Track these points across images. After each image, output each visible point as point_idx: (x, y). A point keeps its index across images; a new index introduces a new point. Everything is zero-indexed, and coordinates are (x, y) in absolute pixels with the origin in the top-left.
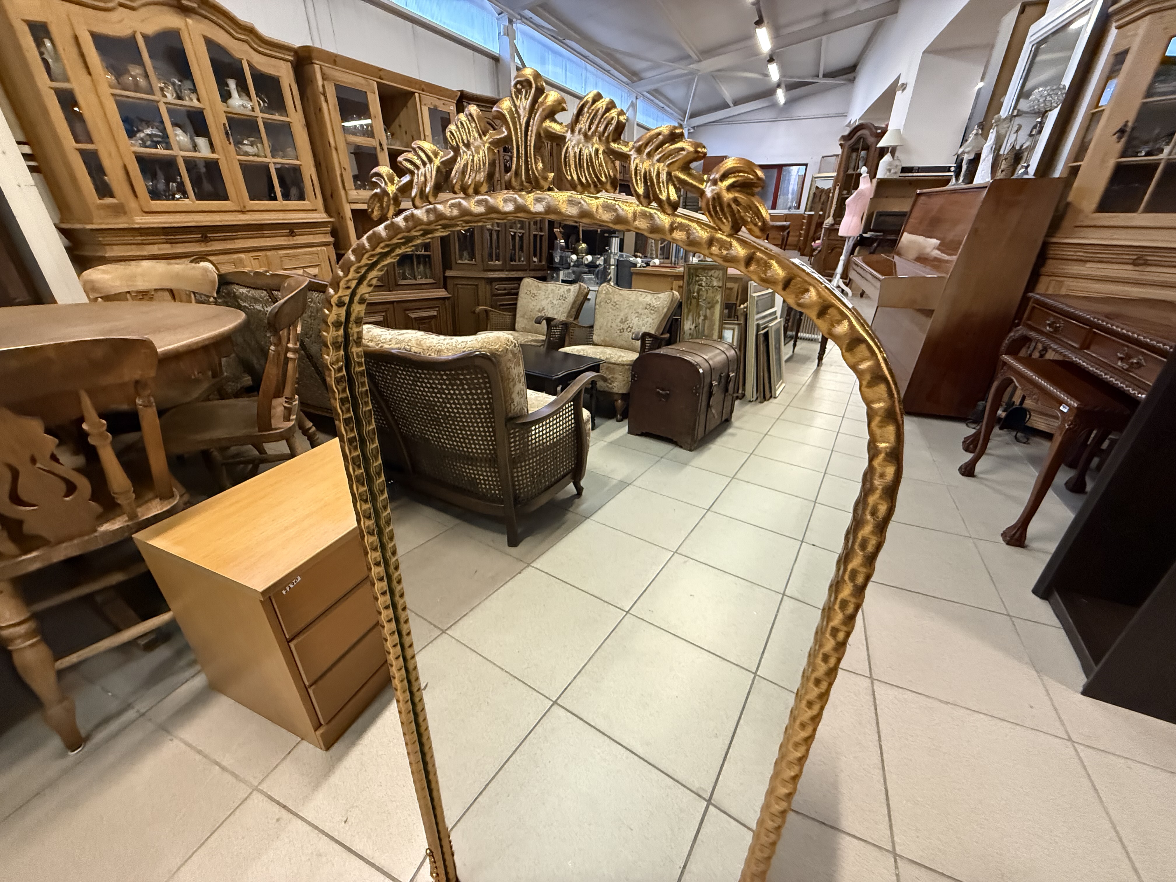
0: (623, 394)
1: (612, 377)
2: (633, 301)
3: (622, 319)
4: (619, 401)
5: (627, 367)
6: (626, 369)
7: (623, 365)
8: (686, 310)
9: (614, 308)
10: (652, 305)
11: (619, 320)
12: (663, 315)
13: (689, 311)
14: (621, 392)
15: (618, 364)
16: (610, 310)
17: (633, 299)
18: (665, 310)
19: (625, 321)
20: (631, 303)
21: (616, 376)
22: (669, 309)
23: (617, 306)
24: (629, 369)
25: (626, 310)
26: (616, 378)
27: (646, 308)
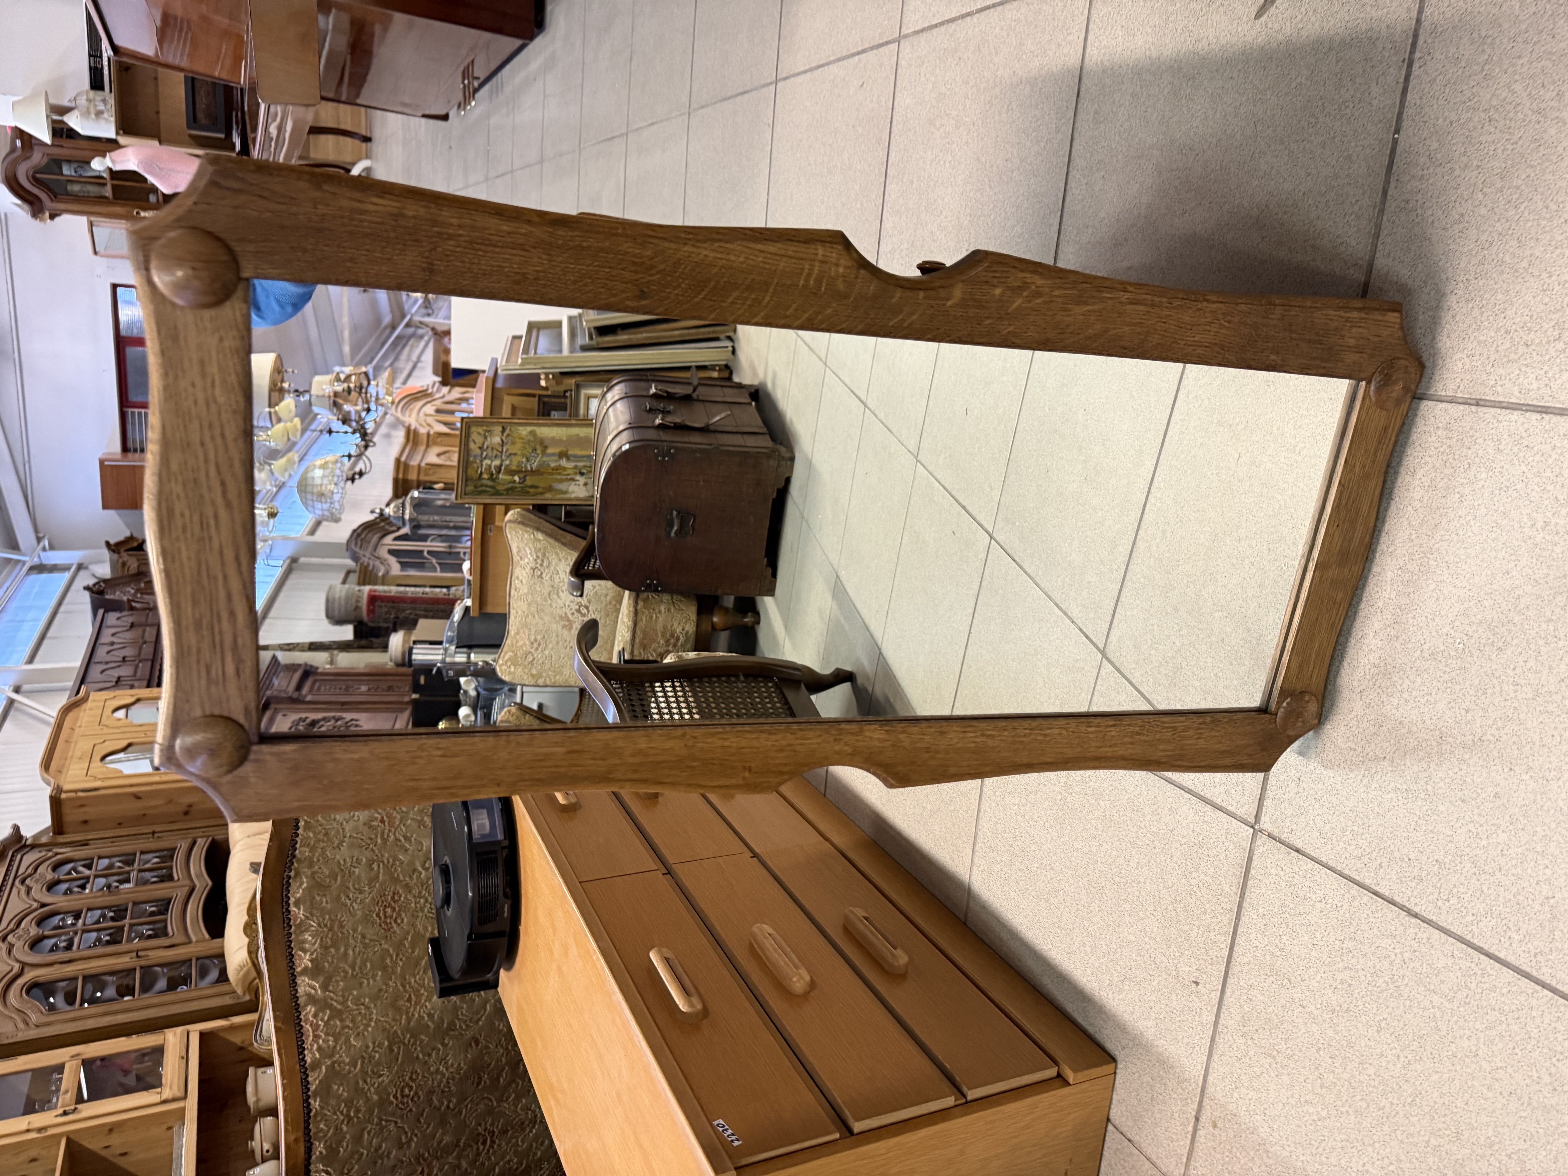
0: (700, 612)
1: (663, 636)
2: (529, 604)
3: (564, 627)
4: (715, 619)
5: (641, 604)
6: (645, 607)
7: (636, 612)
8: (548, 495)
9: (543, 646)
10: (533, 565)
11: (565, 632)
12: (552, 541)
13: (550, 489)
14: (694, 617)
15: (635, 624)
16: (547, 652)
17: (524, 607)
18: (540, 536)
19: (569, 620)
20: (533, 609)
21: (659, 627)
22: (538, 529)
23: (539, 637)
24: (645, 600)
25: (547, 618)
26: (665, 627)
27: (541, 576)
